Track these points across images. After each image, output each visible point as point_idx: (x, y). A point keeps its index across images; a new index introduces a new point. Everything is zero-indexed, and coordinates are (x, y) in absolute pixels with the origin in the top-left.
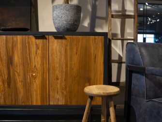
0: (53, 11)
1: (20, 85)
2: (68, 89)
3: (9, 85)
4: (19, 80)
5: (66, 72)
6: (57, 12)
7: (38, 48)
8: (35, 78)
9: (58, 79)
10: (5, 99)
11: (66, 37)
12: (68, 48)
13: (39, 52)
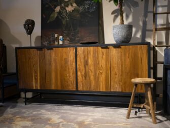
0: (113, 29)
1: (92, 78)
2: (123, 81)
3: (85, 77)
4: (92, 74)
5: (122, 69)
6: (115, 30)
7: (103, 54)
8: (101, 73)
9: (116, 74)
10: (83, 87)
11: (122, 46)
12: (123, 54)
13: (104, 57)
